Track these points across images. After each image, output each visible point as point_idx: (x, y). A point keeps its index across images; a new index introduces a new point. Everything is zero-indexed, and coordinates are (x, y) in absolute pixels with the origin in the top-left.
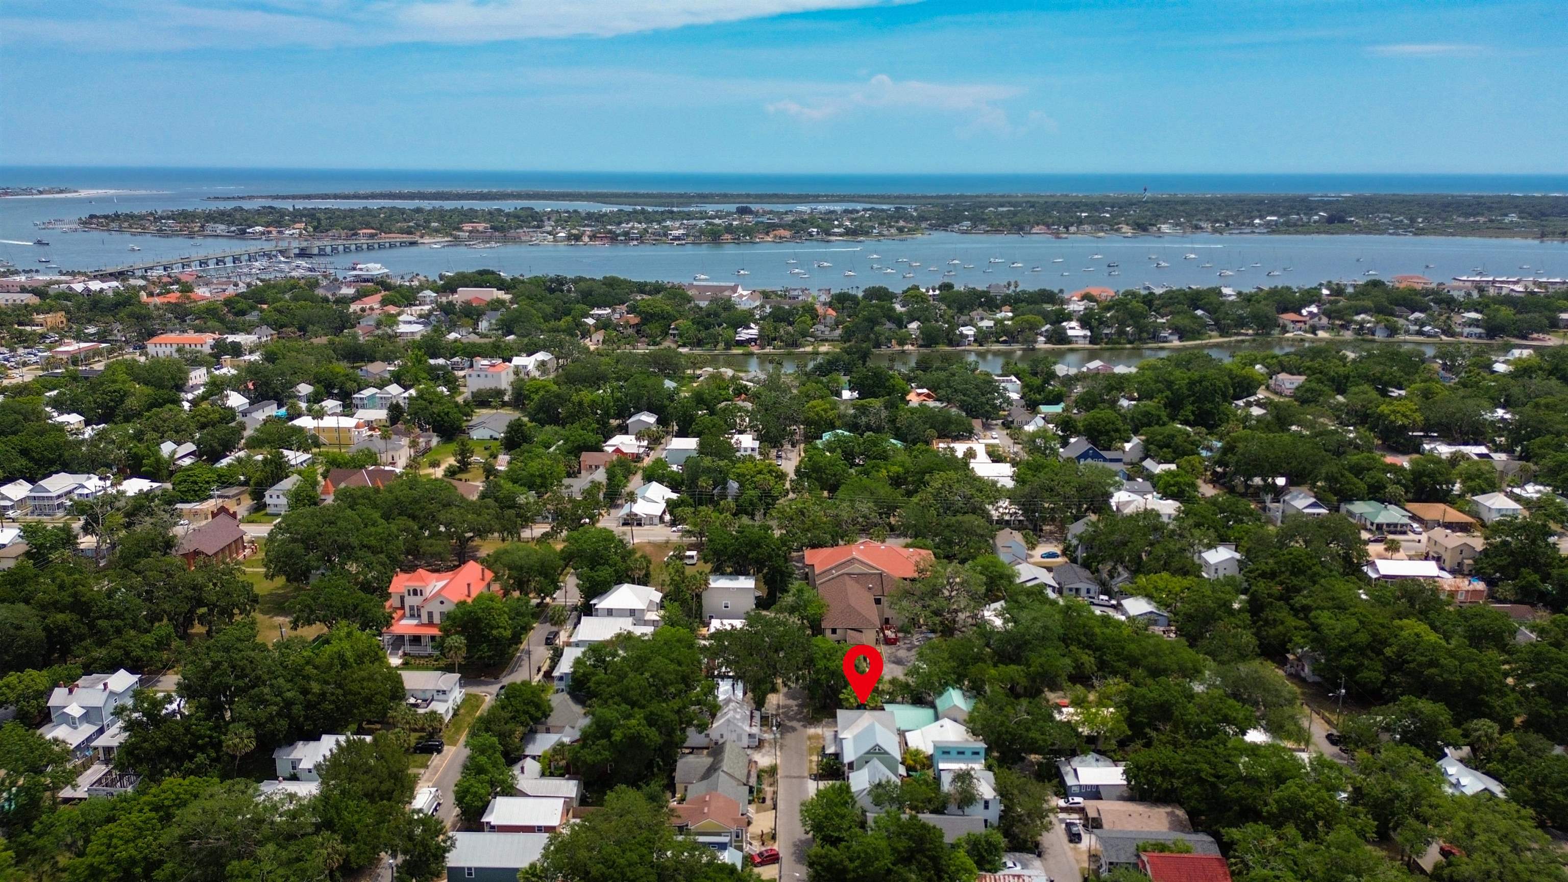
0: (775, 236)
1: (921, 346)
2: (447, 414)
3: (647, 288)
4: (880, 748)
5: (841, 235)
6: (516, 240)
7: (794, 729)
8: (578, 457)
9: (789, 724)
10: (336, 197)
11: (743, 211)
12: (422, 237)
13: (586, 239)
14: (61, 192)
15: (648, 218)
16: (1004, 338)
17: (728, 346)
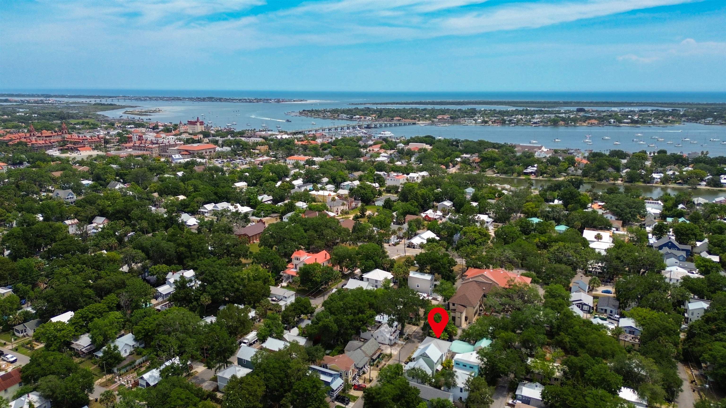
0: (589, 123)
1: (626, 182)
2: (366, 194)
3: (497, 146)
4: (426, 355)
5: (628, 123)
6: (458, 123)
7: (414, 342)
8: (405, 216)
9: (413, 339)
10: (397, 104)
11: (579, 110)
12: (419, 121)
13: (490, 123)
14: (301, 101)
15: (527, 113)
16: (680, 181)
17: (519, 175)
